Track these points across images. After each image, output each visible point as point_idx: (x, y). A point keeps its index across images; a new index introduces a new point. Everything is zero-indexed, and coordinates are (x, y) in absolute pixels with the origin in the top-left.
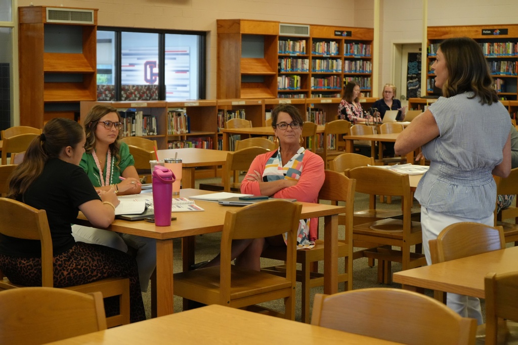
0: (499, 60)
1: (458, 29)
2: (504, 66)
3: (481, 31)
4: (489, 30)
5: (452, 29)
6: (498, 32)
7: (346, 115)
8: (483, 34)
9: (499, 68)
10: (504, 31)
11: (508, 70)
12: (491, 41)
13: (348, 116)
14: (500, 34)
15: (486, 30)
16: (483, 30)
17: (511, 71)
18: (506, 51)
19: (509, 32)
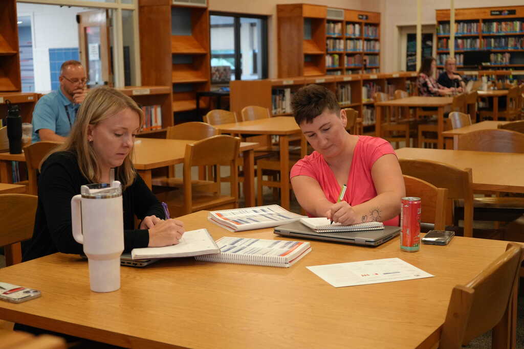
0: (506, 37)
1: (466, 11)
2: (511, 42)
3: (489, 12)
4: (497, 11)
5: (461, 11)
6: (506, 12)
7: (428, 88)
8: (492, 15)
9: (507, 44)
10: (512, 11)
11: (516, 45)
12: (499, 21)
13: (430, 89)
14: (508, 14)
15: (494, 11)
16: (491, 11)
17: (519, 46)
18: (514, 29)
19: (517, 12)
